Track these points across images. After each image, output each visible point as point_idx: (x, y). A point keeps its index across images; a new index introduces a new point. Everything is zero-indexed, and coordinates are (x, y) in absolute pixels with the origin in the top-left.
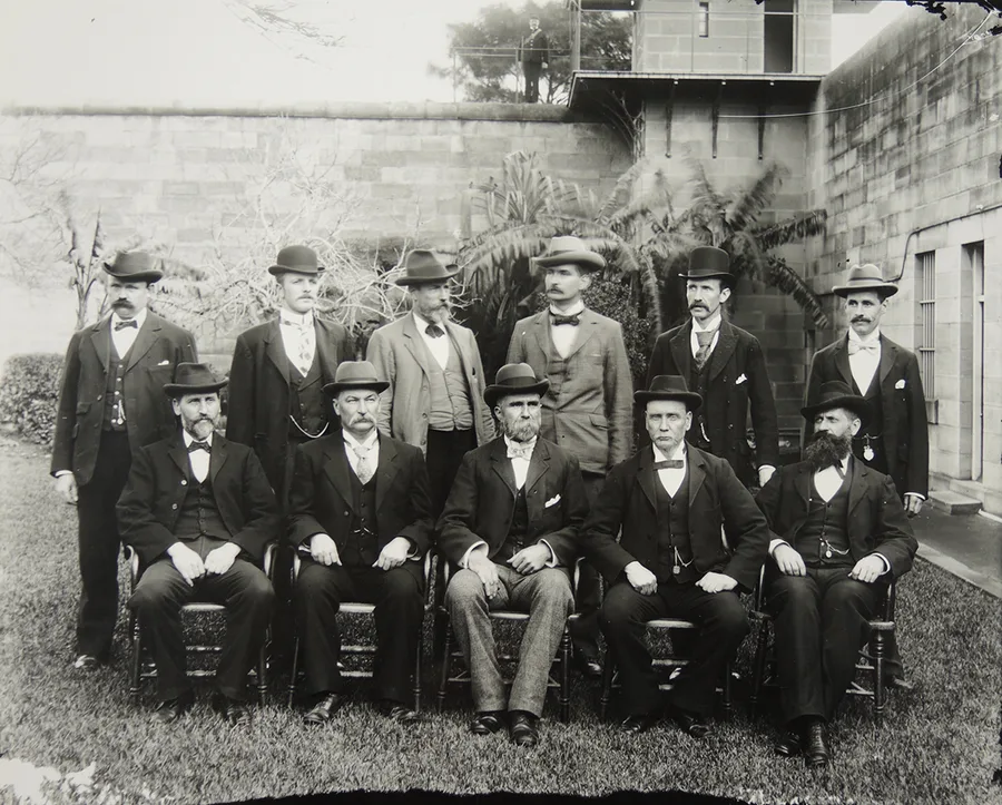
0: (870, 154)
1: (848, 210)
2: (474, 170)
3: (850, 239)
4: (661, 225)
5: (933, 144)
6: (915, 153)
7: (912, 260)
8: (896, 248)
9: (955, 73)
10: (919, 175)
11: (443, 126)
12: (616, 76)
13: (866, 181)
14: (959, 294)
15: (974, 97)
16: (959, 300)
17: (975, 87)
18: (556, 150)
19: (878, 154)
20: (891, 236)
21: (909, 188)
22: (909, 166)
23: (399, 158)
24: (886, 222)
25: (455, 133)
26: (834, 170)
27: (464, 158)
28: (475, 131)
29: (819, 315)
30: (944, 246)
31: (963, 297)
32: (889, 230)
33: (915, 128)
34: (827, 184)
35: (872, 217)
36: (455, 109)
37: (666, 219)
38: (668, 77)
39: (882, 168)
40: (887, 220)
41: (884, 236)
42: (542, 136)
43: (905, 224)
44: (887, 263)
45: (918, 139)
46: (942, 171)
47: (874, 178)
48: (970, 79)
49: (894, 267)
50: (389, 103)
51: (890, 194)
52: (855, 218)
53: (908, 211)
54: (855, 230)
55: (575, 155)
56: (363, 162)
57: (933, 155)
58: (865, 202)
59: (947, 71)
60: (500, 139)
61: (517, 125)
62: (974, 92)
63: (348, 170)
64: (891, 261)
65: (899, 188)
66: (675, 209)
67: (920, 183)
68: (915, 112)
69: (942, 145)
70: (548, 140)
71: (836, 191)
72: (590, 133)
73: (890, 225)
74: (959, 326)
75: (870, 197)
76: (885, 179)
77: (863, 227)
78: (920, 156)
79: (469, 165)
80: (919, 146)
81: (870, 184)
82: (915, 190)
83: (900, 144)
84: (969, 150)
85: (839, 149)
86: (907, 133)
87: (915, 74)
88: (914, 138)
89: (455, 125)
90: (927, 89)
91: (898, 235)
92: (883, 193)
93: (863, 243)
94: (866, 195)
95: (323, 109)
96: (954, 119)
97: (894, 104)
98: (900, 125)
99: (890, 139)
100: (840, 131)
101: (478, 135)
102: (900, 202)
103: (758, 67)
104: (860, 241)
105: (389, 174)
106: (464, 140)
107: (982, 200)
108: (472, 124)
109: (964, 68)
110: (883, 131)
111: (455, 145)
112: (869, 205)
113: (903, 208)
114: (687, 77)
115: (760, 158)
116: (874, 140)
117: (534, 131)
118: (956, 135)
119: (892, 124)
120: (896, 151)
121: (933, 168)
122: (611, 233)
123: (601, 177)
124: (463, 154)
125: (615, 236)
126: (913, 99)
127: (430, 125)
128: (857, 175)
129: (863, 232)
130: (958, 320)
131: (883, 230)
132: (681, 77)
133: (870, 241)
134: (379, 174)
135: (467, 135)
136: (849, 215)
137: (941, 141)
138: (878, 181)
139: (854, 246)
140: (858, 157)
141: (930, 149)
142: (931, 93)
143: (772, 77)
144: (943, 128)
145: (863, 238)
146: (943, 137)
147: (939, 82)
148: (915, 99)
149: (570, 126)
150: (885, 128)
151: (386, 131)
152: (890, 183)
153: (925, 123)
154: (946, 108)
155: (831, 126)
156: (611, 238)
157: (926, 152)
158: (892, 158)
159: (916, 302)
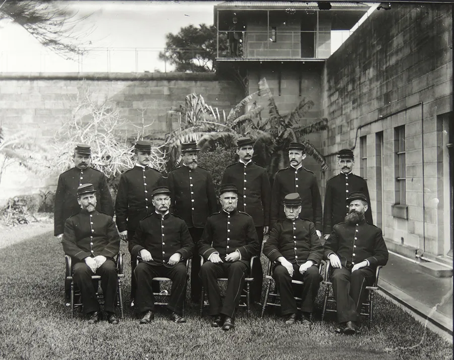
0: (343, 94)
1: (336, 118)
2: (174, 103)
3: (337, 131)
4: (256, 126)
5: (365, 90)
6: (359, 93)
7: (358, 140)
8: (353, 134)
9: (372, 59)
10: (360, 102)
11: (160, 83)
12: (234, 60)
13: (342, 105)
14: (375, 155)
15: (378, 69)
16: (375, 157)
17: (379, 65)
18: (211, 93)
19: (346, 94)
20: (351, 129)
21: (357, 108)
22: (357, 99)
23: (141, 97)
24: (349, 124)
25: (165, 86)
26: (331, 100)
27: (170, 97)
28: (175, 85)
29: (324, 165)
30: (370, 133)
31: (377, 155)
32: (351, 127)
33: (358, 83)
34: (328, 106)
35: (344, 121)
36: (165, 75)
37: (258, 123)
38: (258, 60)
39: (347, 100)
40: (350, 122)
41: (349, 129)
42: (204, 87)
43: (356, 124)
44: (350, 141)
45: (360, 87)
46: (368, 101)
47: (345, 104)
48: (377, 62)
49: (352, 143)
50: (136, 73)
51: (351, 111)
52: (338, 122)
53: (357, 118)
54: (339, 127)
55: (220, 95)
56: (125, 99)
57: (365, 94)
58: (342, 114)
59: (370, 57)
60: (185, 88)
61: (193, 83)
62: (379, 67)
63: (118, 103)
64: (352, 140)
65: (354, 108)
66: (263, 118)
67: (361, 106)
68: (358, 76)
69: (368, 90)
70: (208, 88)
71: (332, 110)
72: (226, 85)
73: (351, 125)
74: (375, 168)
75: (344, 112)
76: (349, 104)
77: (341, 126)
78: (360, 94)
79: (172, 100)
80: (360, 91)
81: (343, 107)
82: (359, 109)
83: (353, 89)
84: (377, 92)
85: (332, 91)
86: (356, 85)
87: (358, 59)
88: (358, 87)
89: (165, 83)
90: (362, 65)
91: (354, 129)
92: (348, 110)
93: (341, 132)
94: (342, 112)
95: (107, 76)
96: (372, 79)
97: (351, 72)
98: (353, 81)
99: (350, 87)
100: (332, 83)
101: (176, 87)
102: (354, 115)
103: (298, 55)
104: (340, 132)
105: (136, 104)
106: (170, 89)
107: (382, 114)
108: (173, 82)
109: (375, 56)
110: (347, 84)
111: (166, 91)
112: (343, 116)
113: (355, 117)
114: (266, 60)
115: (300, 95)
116: (344, 88)
117: (201, 85)
118: (373, 85)
119: (351, 80)
120: (352, 92)
121: (365, 100)
122: (231, 130)
123: (231, 104)
124: (169, 95)
125: (233, 131)
126: (358, 69)
127: (155, 83)
128: (338, 103)
129: (341, 128)
130: (375, 166)
131: (348, 126)
132: (263, 60)
133: (344, 132)
134: (132, 105)
135: (171, 87)
136: (336, 120)
137: (367, 88)
138: (346, 105)
139: (338, 134)
140: (339, 95)
141: (364, 91)
142: (364, 67)
143: (304, 60)
144: (368, 83)
145: (341, 130)
146: (368, 86)
147: (366, 63)
148: (358, 70)
149: (217, 82)
150: (348, 82)
151: (135, 85)
152: (350, 106)
153: (362, 80)
154: (369, 74)
155: (329, 81)
156: (231, 131)
157: (363, 93)
158: (351, 95)
159: (361, 158)
